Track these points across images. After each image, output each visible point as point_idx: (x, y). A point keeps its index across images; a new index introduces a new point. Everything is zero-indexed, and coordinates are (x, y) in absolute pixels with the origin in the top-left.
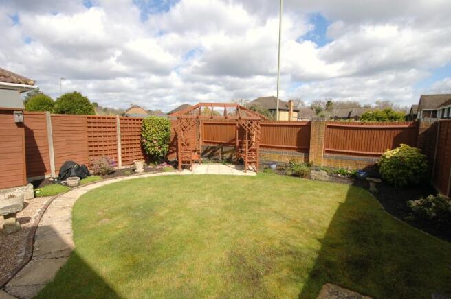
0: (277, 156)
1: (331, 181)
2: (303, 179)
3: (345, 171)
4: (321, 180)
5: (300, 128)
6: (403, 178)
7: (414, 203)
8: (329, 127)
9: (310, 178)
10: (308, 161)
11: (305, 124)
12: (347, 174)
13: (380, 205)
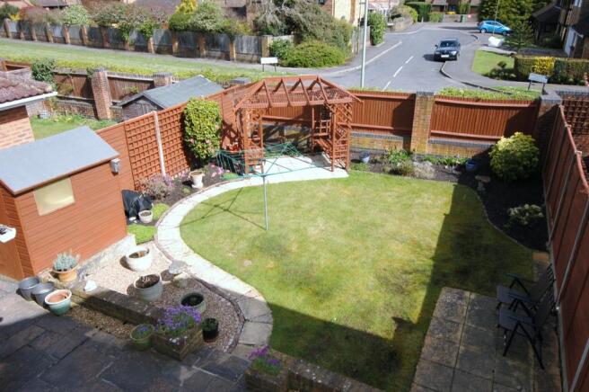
0: (368, 140)
1: (437, 179)
2: (406, 178)
3: (453, 161)
4: (426, 178)
5: (399, 103)
6: (513, 173)
7: (514, 211)
8: (437, 103)
9: (413, 176)
10: (409, 148)
11: (406, 98)
12: (455, 164)
13: (485, 211)
